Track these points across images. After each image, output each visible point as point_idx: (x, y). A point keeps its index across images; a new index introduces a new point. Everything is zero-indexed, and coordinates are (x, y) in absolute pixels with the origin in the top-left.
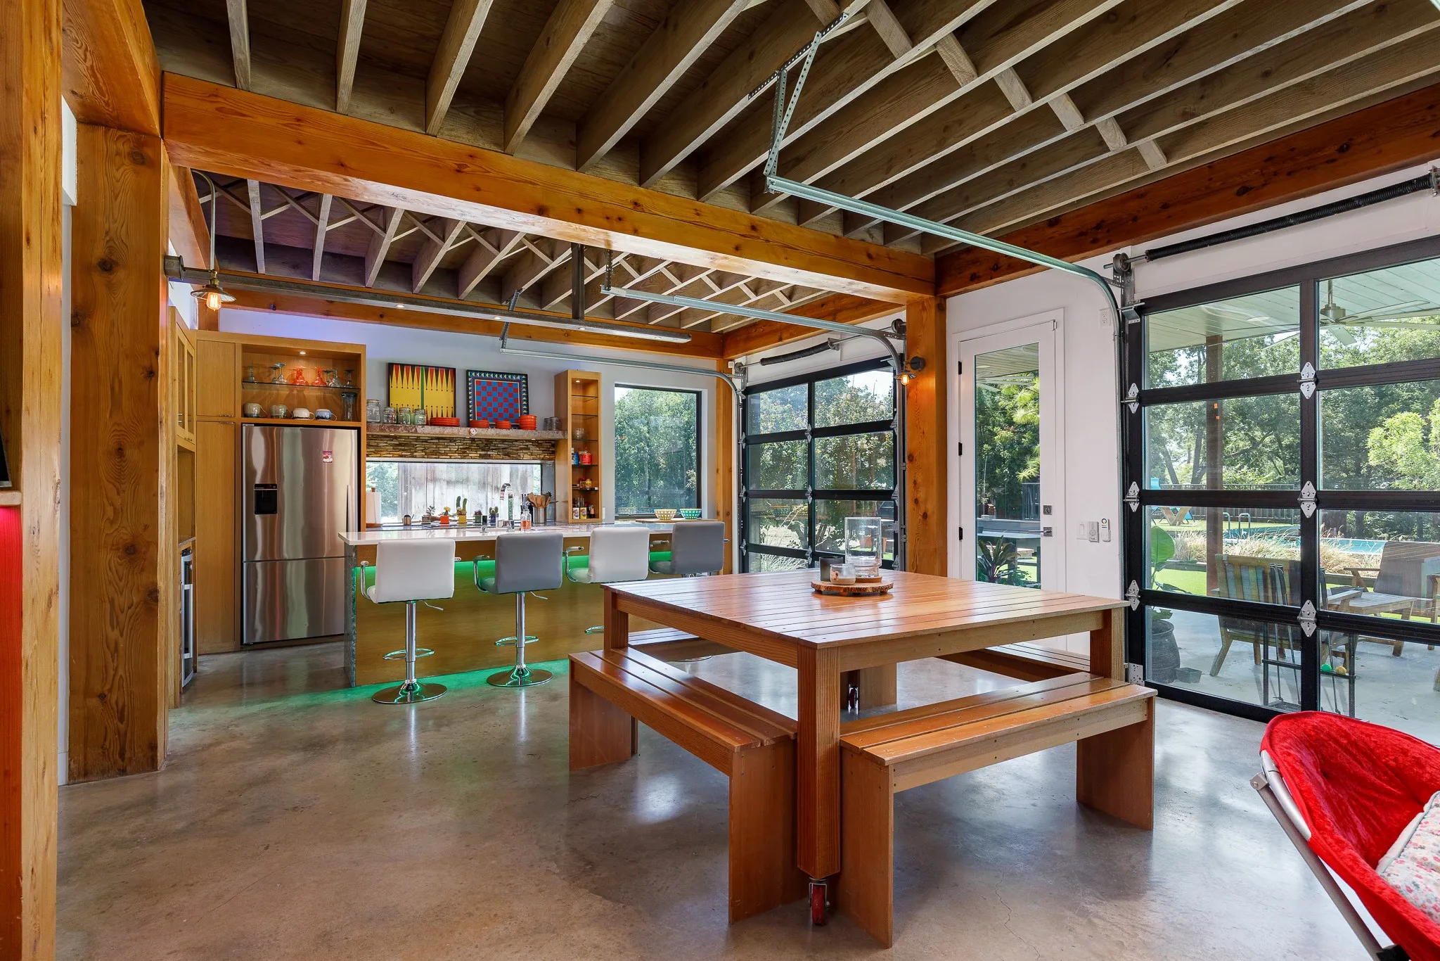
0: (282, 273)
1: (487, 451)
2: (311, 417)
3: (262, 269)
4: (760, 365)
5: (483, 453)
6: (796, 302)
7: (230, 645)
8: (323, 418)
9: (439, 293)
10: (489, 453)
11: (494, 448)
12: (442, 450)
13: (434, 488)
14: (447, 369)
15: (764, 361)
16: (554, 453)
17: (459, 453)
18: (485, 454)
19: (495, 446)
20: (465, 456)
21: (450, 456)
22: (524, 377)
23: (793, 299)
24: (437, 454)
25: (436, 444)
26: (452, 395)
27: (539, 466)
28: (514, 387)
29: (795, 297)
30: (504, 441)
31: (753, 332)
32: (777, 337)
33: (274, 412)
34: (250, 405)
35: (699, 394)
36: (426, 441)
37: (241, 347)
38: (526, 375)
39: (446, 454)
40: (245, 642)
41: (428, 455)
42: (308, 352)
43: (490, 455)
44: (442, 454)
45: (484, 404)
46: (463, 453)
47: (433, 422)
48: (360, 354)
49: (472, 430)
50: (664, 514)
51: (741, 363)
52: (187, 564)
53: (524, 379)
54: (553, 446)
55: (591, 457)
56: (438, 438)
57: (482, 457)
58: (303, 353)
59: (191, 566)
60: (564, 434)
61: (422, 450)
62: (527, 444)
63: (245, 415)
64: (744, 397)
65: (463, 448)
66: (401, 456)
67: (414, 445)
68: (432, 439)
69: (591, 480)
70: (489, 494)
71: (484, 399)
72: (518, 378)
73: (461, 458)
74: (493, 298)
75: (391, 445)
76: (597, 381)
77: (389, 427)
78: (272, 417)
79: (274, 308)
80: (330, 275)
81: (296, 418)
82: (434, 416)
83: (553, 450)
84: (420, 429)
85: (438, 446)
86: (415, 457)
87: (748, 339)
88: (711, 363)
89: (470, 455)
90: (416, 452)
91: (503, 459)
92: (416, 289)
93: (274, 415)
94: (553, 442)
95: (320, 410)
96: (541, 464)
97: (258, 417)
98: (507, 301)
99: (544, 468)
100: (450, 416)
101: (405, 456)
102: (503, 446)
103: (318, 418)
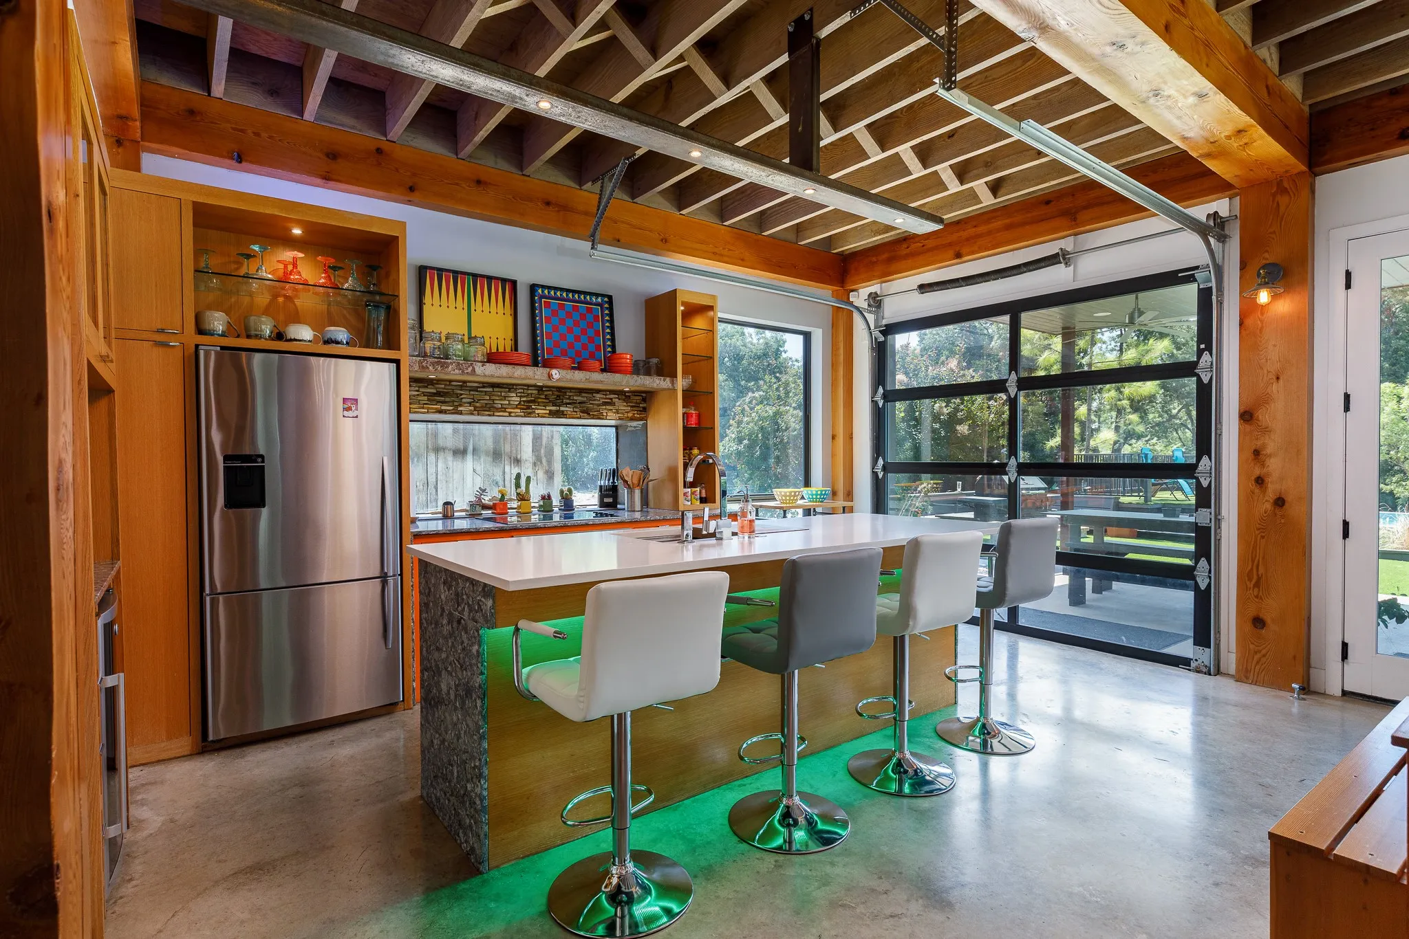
0: (252, 100)
1: (559, 406)
2: (315, 340)
3: (218, 88)
4: (916, 293)
5: (554, 408)
6: (1005, 198)
7: (184, 743)
8: (337, 343)
9: (496, 163)
10: (562, 409)
11: (568, 401)
12: (498, 403)
13: (437, 462)
14: (504, 281)
15: (923, 288)
16: (645, 409)
17: (521, 409)
18: (557, 411)
19: (569, 399)
20: (530, 413)
21: (510, 413)
22: (606, 299)
23: (998, 196)
24: (489, 409)
25: (490, 394)
26: (510, 320)
27: (614, 429)
28: (595, 313)
29: (1002, 191)
30: (581, 391)
31: (903, 250)
32: (951, 253)
33: (253, 329)
34: (208, 313)
35: (807, 336)
36: (476, 389)
37: (190, 207)
38: (610, 297)
39: (503, 409)
40: (211, 738)
41: (478, 411)
42: (309, 227)
43: (563, 411)
44: (498, 410)
45: (556, 336)
46: (527, 408)
47: (493, 358)
48: (398, 237)
49: (554, 372)
50: (786, 496)
51: (876, 293)
52: (108, 627)
53: (607, 302)
54: (644, 400)
55: (699, 416)
56: (493, 385)
57: (553, 414)
58: (297, 231)
59: (116, 627)
60: (673, 383)
61: (470, 403)
62: (612, 396)
63: (201, 331)
64: (882, 339)
65: (528, 402)
66: (441, 412)
67: (458, 396)
68: (484, 387)
69: (699, 449)
70: (507, 468)
71: (555, 329)
72: (599, 300)
73: (525, 416)
74: (569, 177)
75: (424, 394)
76: (713, 306)
77: (433, 364)
78: (249, 337)
79: (240, 160)
80: (330, 114)
81: (291, 340)
82: (494, 350)
83: (645, 405)
84: (479, 369)
85: (494, 398)
86: (461, 413)
87: (891, 260)
88: (822, 294)
89: (537, 411)
90: (461, 405)
91: (580, 418)
92: (462, 153)
93: (253, 333)
94: (644, 395)
95: (332, 328)
96: (617, 427)
97: (223, 335)
98: (594, 181)
99: (620, 432)
100: (508, 350)
101: (444, 412)
102: (579, 399)
103: (328, 342)
